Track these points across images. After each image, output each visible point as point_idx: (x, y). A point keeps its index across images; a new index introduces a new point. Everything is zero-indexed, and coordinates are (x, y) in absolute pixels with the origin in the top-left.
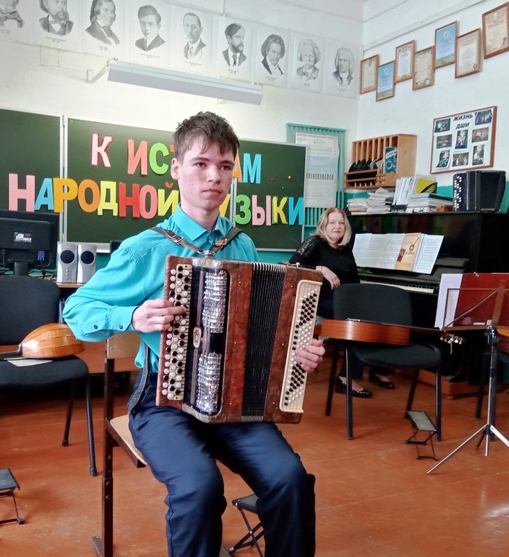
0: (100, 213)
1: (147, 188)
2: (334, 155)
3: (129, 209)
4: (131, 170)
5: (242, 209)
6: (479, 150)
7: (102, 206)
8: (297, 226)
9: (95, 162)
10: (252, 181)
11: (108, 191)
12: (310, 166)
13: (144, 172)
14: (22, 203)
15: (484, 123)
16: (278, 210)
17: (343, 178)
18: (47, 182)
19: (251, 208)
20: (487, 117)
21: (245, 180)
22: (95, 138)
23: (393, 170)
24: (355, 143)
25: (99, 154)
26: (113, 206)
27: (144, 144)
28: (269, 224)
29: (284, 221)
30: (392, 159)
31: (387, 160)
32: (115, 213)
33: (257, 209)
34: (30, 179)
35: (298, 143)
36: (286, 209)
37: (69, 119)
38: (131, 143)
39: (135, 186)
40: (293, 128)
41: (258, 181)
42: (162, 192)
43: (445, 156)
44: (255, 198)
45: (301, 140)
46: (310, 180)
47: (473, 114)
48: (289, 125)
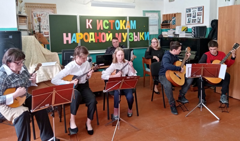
0: (90, 42)
1: (103, 33)
2: (157, 18)
3: (98, 40)
4: (98, 29)
5: (131, 37)
6: (199, 18)
7: (90, 40)
8: (147, 40)
9: (87, 27)
10: (133, 28)
11: (92, 35)
12: (150, 22)
13: (102, 29)
14: (67, 41)
15: (200, 10)
16: (141, 36)
17: (160, 26)
18: (74, 35)
19: (133, 36)
20: (201, 9)
21: (131, 28)
22: (87, 20)
23: (175, 24)
24: (163, 15)
25: (89, 25)
26: (93, 40)
27: (101, 21)
28: (139, 40)
29: (143, 39)
30: (174, 20)
31: (173, 21)
32: (94, 42)
33: (135, 37)
34: (70, 34)
35: (146, 16)
36: (144, 36)
37: (79, 16)
38: (98, 21)
39: (99, 33)
40: (145, 12)
41: (135, 28)
42: (107, 34)
43: (190, 20)
44: (134, 33)
45: (147, 15)
46: (150, 26)
47: (197, 8)
48: (143, 11)
